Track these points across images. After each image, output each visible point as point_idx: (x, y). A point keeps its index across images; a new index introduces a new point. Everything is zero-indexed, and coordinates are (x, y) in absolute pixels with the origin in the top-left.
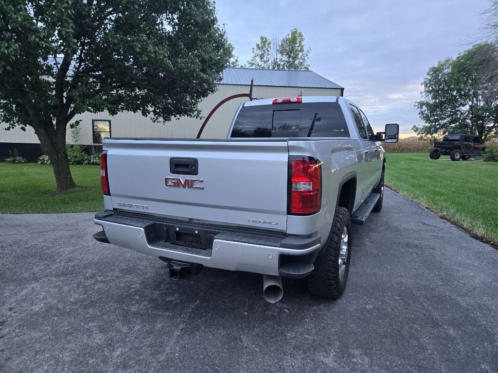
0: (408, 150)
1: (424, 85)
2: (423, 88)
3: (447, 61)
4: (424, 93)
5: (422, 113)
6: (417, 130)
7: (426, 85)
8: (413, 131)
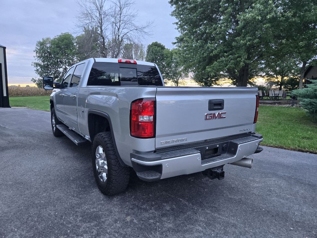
0: (28, 94)
1: (35, 52)
2: (35, 54)
3: (47, 39)
4: (36, 57)
5: (37, 70)
6: (35, 81)
7: (37, 52)
8: (32, 82)
